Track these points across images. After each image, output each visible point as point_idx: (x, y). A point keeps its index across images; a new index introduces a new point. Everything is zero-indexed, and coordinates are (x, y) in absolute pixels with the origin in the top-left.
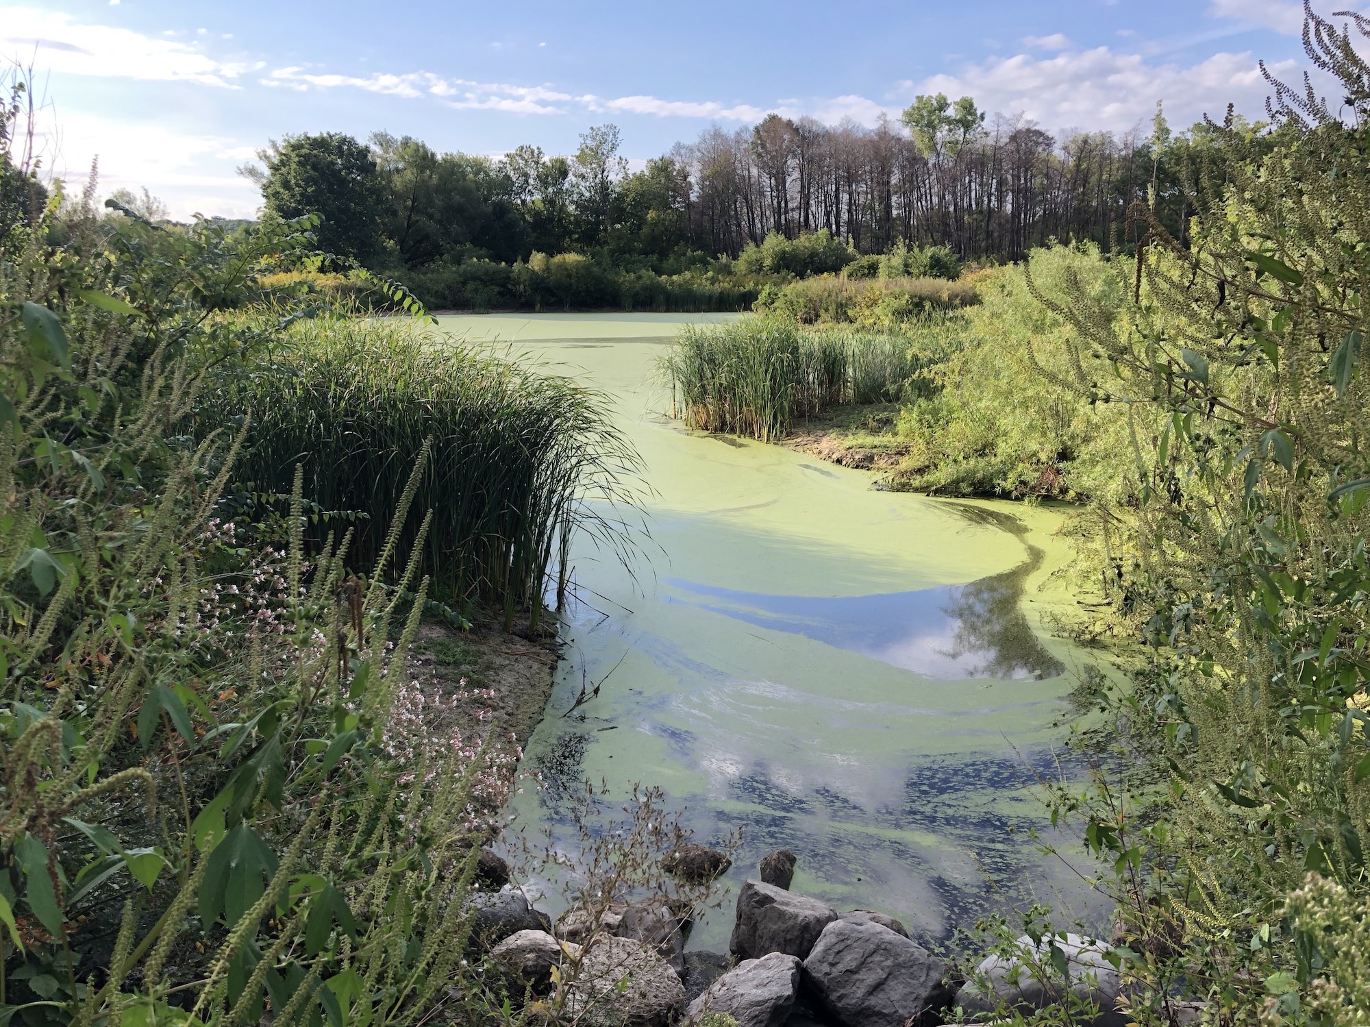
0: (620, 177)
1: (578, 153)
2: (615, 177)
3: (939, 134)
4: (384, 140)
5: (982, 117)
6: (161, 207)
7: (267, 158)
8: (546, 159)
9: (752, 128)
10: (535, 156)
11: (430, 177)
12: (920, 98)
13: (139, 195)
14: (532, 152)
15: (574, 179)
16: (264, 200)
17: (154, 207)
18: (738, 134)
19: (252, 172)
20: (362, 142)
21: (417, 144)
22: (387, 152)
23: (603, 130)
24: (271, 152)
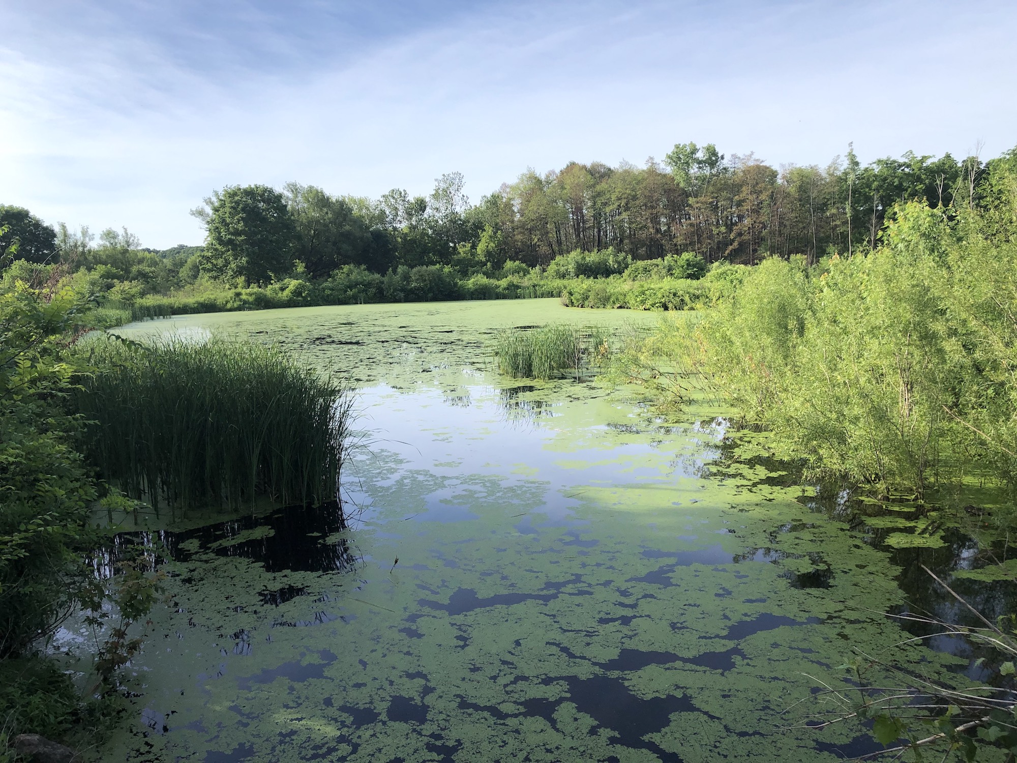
0: (463, 207)
1: (434, 192)
2: (458, 209)
3: (692, 171)
4: (294, 189)
5: (722, 158)
6: (136, 241)
7: (212, 203)
8: (411, 198)
9: (558, 171)
10: (403, 196)
11: (327, 213)
12: (677, 147)
13: (121, 232)
14: (401, 193)
15: (430, 211)
16: (207, 233)
17: (131, 241)
18: (548, 177)
19: (201, 213)
20: (278, 189)
21: (317, 192)
22: (297, 197)
23: (451, 176)
24: (214, 199)
